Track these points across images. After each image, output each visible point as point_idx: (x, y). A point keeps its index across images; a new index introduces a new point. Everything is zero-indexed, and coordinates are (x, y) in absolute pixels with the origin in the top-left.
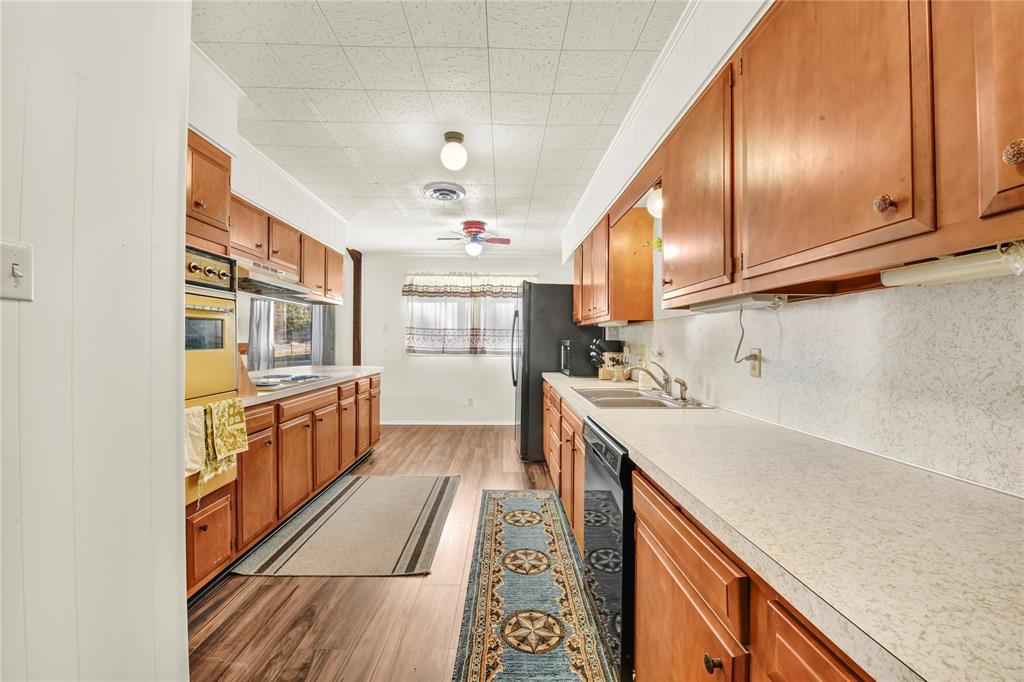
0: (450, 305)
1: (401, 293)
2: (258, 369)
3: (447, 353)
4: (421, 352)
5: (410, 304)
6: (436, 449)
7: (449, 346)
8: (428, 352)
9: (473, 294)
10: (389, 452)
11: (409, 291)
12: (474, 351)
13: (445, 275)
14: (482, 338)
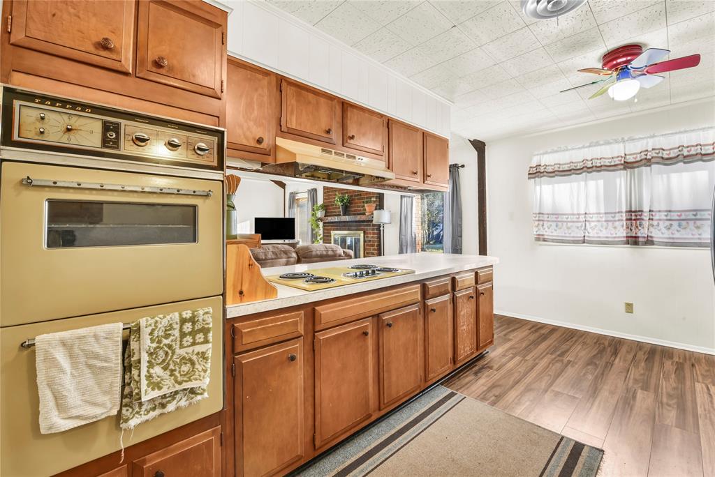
0: (592, 184)
1: (527, 176)
2: (406, 252)
3: (590, 242)
4: (553, 241)
5: (538, 188)
6: (570, 372)
7: (592, 234)
8: (563, 241)
9: (628, 165)
10: (504, 360)
11: (536, 173)
12: (633, 241)
13: (583, 147)
14: (646, 223)
